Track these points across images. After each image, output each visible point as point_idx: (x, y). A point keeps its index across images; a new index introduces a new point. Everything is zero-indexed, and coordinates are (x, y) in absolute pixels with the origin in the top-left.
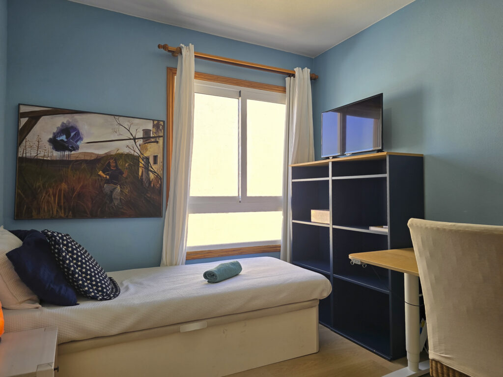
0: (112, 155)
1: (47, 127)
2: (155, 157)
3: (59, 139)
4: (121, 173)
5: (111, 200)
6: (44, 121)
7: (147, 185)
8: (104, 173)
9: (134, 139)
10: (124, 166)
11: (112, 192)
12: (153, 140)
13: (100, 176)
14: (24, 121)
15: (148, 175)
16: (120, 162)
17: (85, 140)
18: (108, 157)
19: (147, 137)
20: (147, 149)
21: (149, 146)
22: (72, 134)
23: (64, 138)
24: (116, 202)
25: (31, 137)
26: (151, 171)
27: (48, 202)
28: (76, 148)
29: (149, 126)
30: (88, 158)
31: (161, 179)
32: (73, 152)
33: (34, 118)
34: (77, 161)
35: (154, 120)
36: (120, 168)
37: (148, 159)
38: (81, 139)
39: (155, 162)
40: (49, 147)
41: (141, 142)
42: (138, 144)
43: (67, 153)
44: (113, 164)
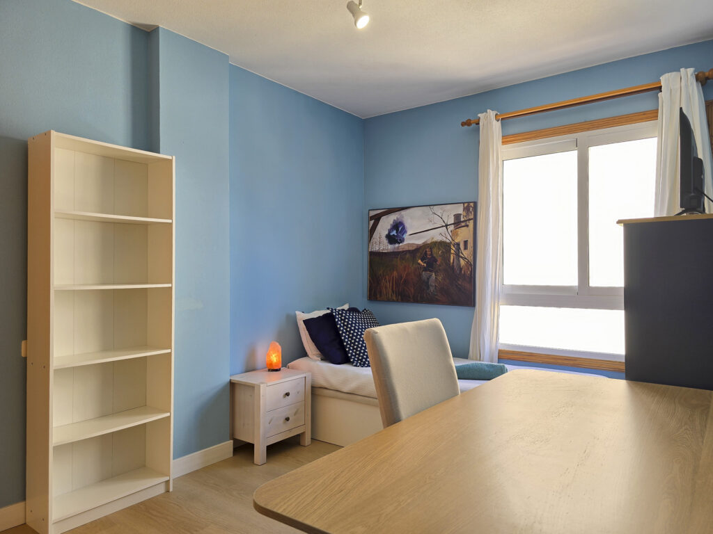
0: (427, 244)
1: (385, 224)
2: (466, 242)
3: (392, 234)
4: (436, 261)
5: (428, 288)
6: (383, 219)
7: (458, 272)
8: (422, 261)
9: (446, 226)
10: (438, 253)
11: (428, 279)
12: (463, 224)
13: (419, 264)
14: (372, 222)
15: (459, 261)
16: (435, 250)
17: (409, 232)
18: (425, 246)
19: (458, 222)
20: (457, 235)
21: (460, 231)
22: (400, 229)
23: (394, 233)
24: (432, 289)
25: (376, 235)
26: (462, 257)
27: (386, 287)
28: (402, 241)
29: (460, 210)
30: (411, 249)
31: (471, 265)
32: (401, 244)
33: (377, 219)
34: (403, 251)
35: (464, 203)
36: (435, 255)
37: (458, 244)
38: (406, 232)
39: (466, 248)
40: (385, 241)
41: (451, 228)
42: (449, 230)
43: (397, 245)
44: (429, 253)
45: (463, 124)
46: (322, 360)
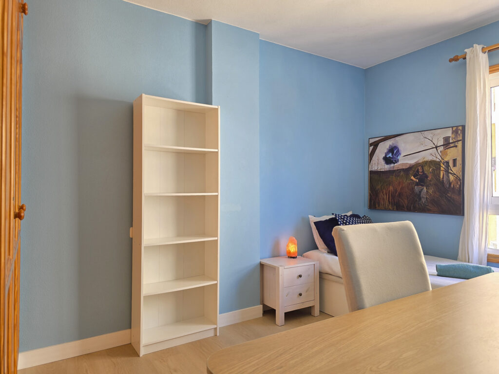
0: (419, 163)
1: (383, 149)
2: (455, 161)
3: (388, 156)
4: (427, 177)
5: (420, 199)
6: (381, 145)
7: (448, 186)
8: (414, 177)
9: (436, 147)
10: (428, 170)
11: (420, 192)
12: (452, 145)
13: (412, 180)
14: (371, 148)
15: (448, 177)
16: (426, 168)
17: (403, 154)
18: (417, 165)
19: (447, 144)
20: (447, 154)
21: (449, 151)
22: (395, 152)
23: (390, 155)
24: (423, 200)
25: (375, 158)
26: (451, 173)
27: (383, 199)
28: (397, 161)
29: (449, 133)
30: (404, 167)
31: (460, 180)
32: (396, 164)
33: (375, 145)
34: (398, 170)
35: (452, 127)
36: (426, 172)
37: (448, 163)
38: (400, 154)
39: (455, 165)
40: (383, 162)
41: (442, 148)
42: (439, 151)
43: (392, 165)
44: (420, 170)
45: (451, 61)
46: (328, 252)
